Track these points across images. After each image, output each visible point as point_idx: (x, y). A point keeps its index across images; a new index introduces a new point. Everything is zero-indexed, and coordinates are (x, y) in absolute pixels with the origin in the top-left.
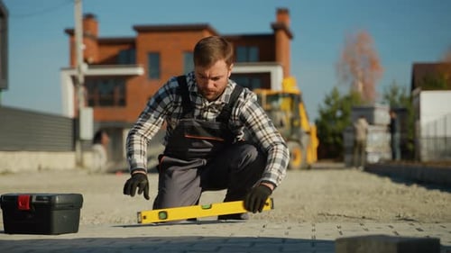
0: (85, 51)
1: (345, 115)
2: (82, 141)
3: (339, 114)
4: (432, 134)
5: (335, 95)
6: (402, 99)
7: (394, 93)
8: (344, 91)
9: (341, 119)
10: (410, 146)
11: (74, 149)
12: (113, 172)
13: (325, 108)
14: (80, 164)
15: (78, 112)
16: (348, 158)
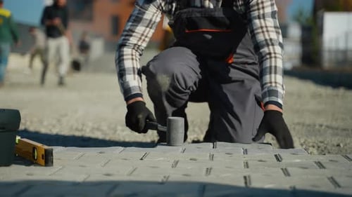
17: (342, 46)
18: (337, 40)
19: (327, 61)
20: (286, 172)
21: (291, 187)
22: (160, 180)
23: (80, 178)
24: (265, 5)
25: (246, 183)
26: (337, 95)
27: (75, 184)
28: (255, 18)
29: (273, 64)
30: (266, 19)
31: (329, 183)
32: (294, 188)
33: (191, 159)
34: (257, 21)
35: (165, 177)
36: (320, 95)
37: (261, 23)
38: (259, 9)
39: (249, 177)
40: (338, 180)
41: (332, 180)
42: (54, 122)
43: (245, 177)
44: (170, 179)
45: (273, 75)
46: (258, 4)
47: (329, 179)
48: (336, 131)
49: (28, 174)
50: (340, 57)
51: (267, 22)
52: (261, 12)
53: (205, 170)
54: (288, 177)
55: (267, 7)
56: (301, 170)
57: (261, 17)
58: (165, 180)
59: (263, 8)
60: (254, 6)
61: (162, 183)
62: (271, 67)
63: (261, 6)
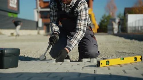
0: (40, 4)
1: (107, 21)
2: (39, 28)
3: (106, 21)
4: (131, 25)
5: (105, 15)
6: (122, 17)
7: (120, 15)
8: (107, 15)
9: (107, 22)
10: (125, 29)
11: (37, 29)
12: (47, 35)
13: (102, 19)
14: (38, 33)
15: (38, 20)
16: (109, 32)
17: (134, 25)
18: (132, 23)
19: (129, 30)
20: (109, 69)
21: (110, 74)
22: (66, 72)
23: (39, 71)
24: (83, 16)
25: (95, 72)
26: (132, 42)
27: (37, 74)
28: (78, 20)
29: (76, 37)
30: (82, 21)
31: (123, 72)
32: (111, 74)
33: (78, 64)
34: (79, 21)
35: (68, 71)
36: (126, 42)
37: (79, 22)
38: (80, 17)
39: (96, 70)
40: (126, 71)
41: (124, 71)
42: (35, 52)
43: (95, 70)
44: (69, 72)
45: (74, 40)
46: (80, 15)
47: (123, 70)
48: (129, 54)
49: (22, 70)
50: (134, 29)
51: (82, 22)
52: (81, 18)
53: (82, 68)
54: (109, 70)
55: (83, 17)
56: (114, 68)
57: (80, 20)
58: (67, 71)
59: (82, 17)
60: (79, 16)
61: (66, 73)
62: (75, 37)
63: (81, 16)
